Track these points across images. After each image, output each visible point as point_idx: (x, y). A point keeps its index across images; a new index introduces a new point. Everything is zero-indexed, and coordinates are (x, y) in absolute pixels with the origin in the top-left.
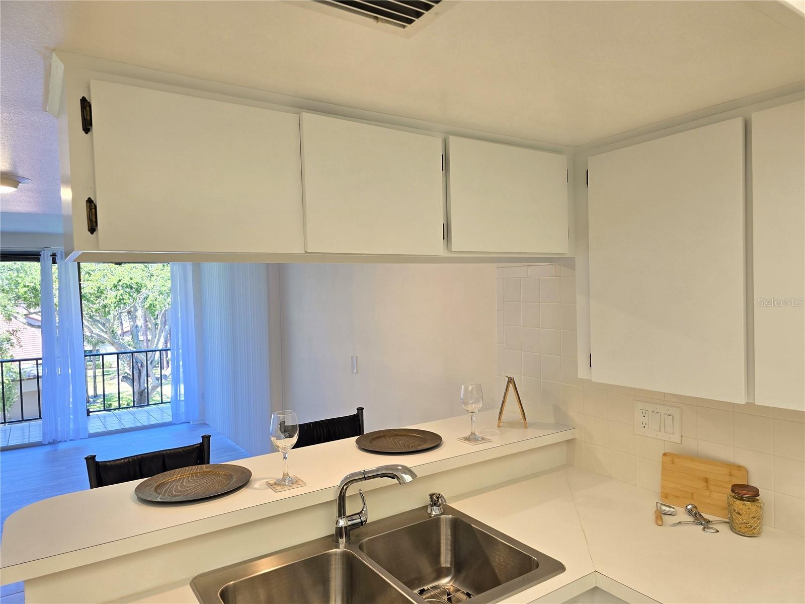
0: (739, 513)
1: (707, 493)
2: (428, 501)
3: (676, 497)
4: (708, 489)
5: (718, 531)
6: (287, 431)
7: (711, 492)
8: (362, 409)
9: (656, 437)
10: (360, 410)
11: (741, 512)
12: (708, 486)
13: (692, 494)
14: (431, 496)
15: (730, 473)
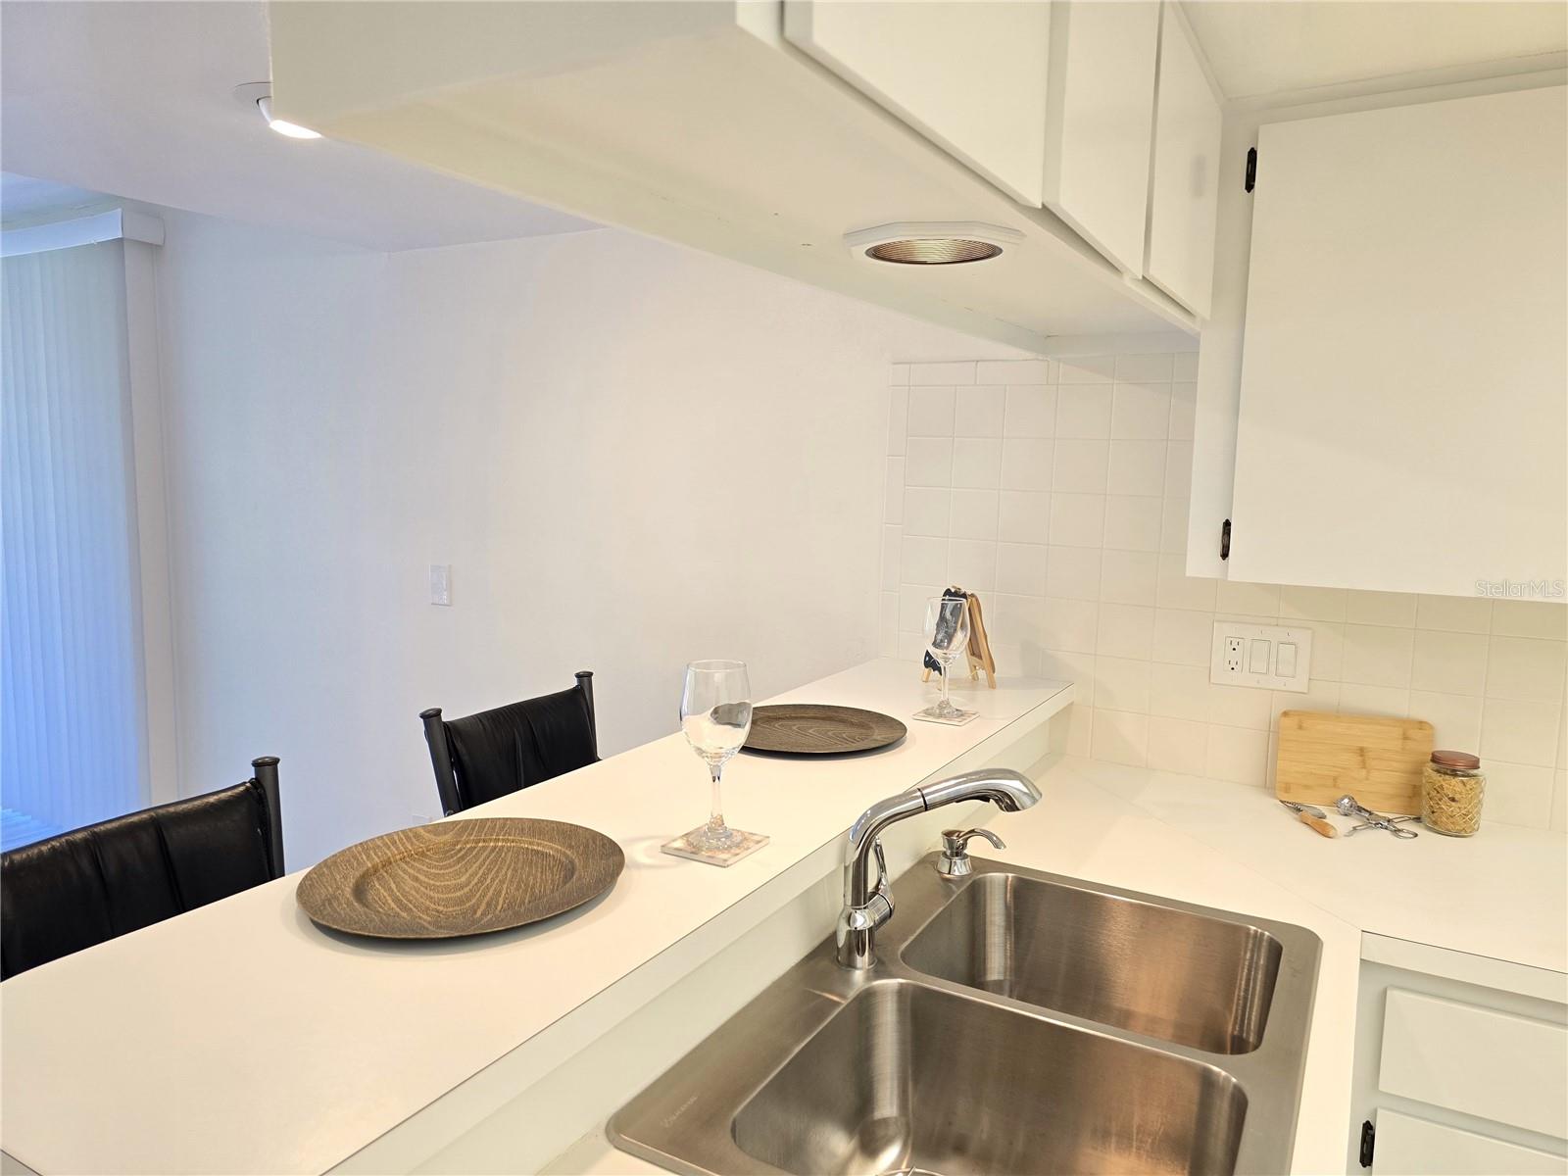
0: (1453, 800)
1: (1364, 772)
2: (940, 845)
3: (1307, 787)
4: (1364, 767)
5: (1416, 835)
6: (725, 716)
7: (1368, 772)
8: (590, 674)
9: (1259, 686)
10: (585, 678)
11: (1457, 797)
12: (1364, 762)
13: (1335, 779)
14: (948, 834)
15: (1404, 734)
